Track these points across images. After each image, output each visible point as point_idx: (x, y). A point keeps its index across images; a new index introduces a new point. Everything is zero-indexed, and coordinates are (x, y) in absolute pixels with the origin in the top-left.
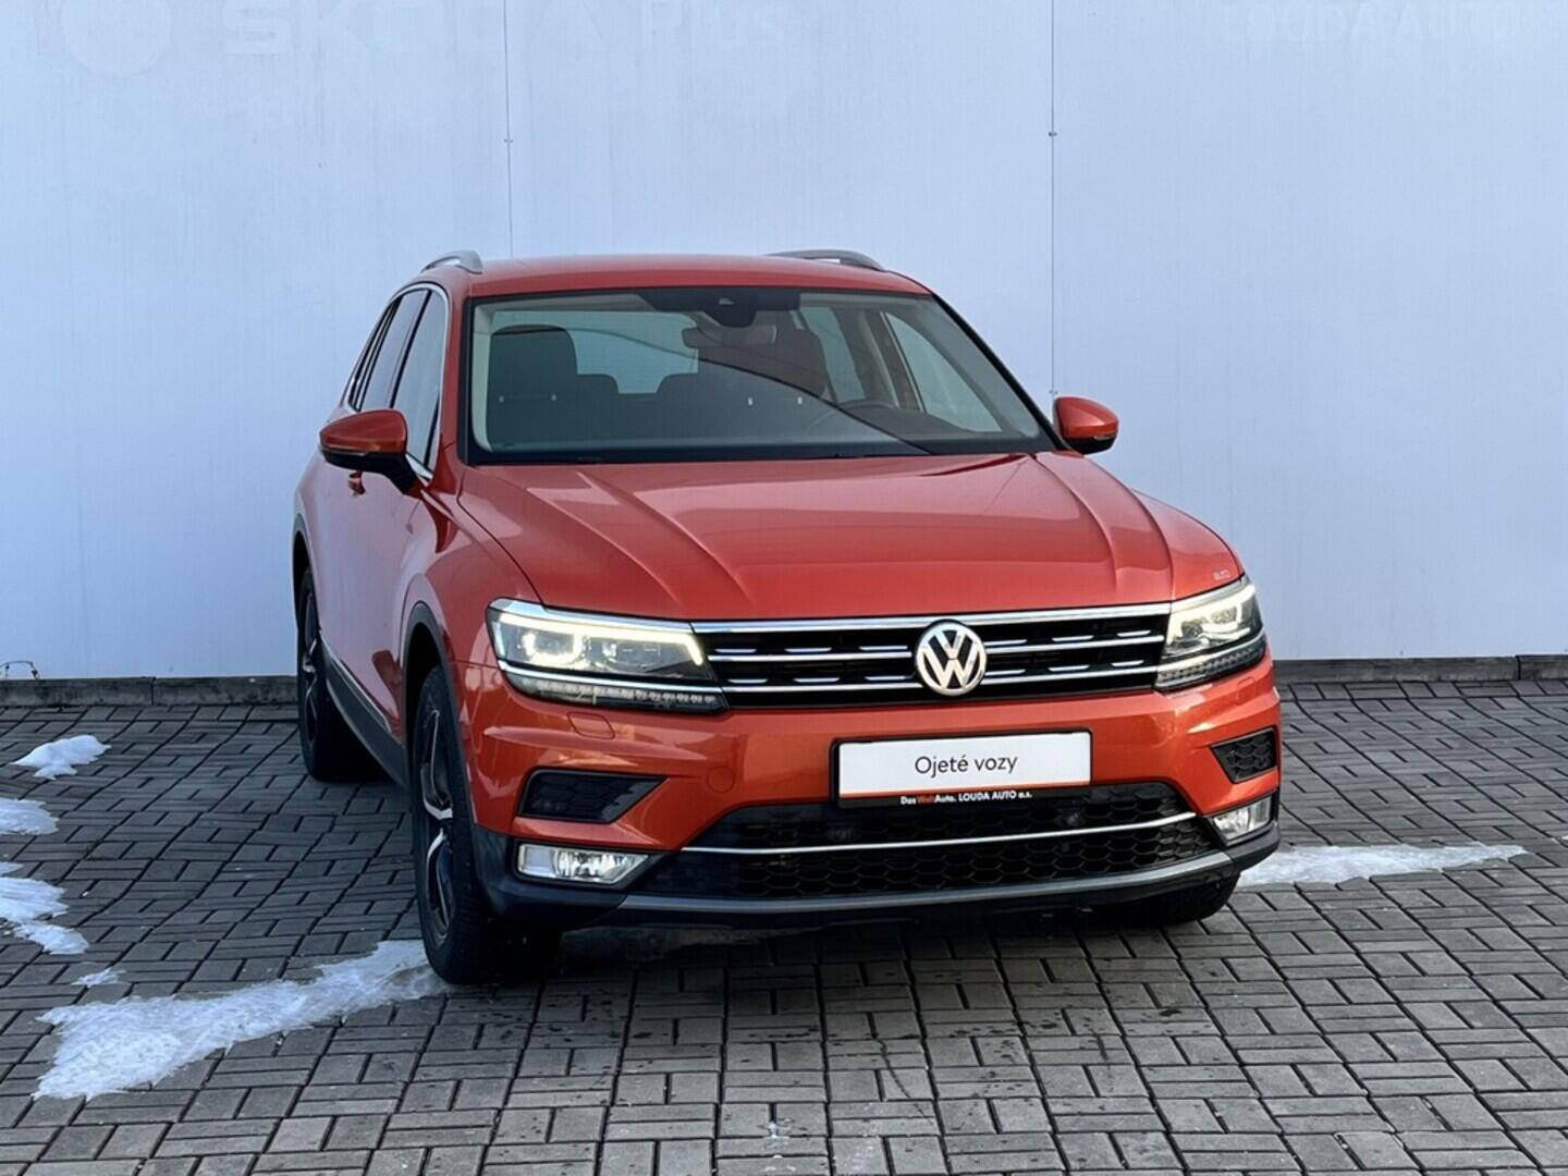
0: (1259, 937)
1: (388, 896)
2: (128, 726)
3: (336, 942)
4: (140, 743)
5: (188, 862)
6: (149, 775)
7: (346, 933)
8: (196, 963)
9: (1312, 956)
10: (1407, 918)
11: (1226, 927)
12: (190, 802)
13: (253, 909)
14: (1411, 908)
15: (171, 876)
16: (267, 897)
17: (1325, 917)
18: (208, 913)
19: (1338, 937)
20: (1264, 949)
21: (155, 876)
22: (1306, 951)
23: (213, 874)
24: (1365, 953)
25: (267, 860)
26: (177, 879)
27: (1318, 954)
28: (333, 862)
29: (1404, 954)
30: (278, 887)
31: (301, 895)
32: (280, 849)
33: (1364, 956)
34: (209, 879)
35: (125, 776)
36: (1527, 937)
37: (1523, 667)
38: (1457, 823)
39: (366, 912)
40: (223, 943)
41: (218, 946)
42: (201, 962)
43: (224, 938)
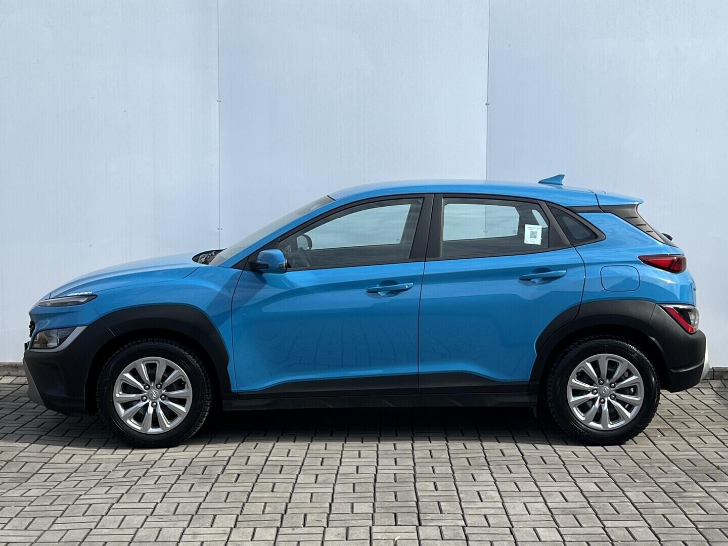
0: (556, 517)
1: (122, 484)
2: (20, 387)
3: (85, 510)
4: (23, 397)
5: (27, 462)
6: (22, 414)
7: (91, 504)
8: (9, 519)
9: (581, 528)
10: (633, 508)
11: (539, 511)
12: (39, 429)
13: (51, 489)
14: (637, 503)
15: (15, 470)
16: (61, 482)
17: (591, 507)
18: (27, 490)
19: (597, 519)
20: (556, 523)
21: (7, 470)
22: (579, 526)
23: (37, 469)
24: (608, 527)
25: (67, 462)
26: (18, 472)
27: (584, 527)
28: (101, 464)
29: (627, 528)
30: (68, 477)
31: (76, 482)
32: (75, 456)
33: (606, 529)
34: (35, 472)
35: (9, 414)
36: (693, 520)
37: (715, 373)
38: (669, 456)
39: (106, 493)
40: (28, 508)
41: (25, 510)
42: (13, 518)
43: (29, 506)
